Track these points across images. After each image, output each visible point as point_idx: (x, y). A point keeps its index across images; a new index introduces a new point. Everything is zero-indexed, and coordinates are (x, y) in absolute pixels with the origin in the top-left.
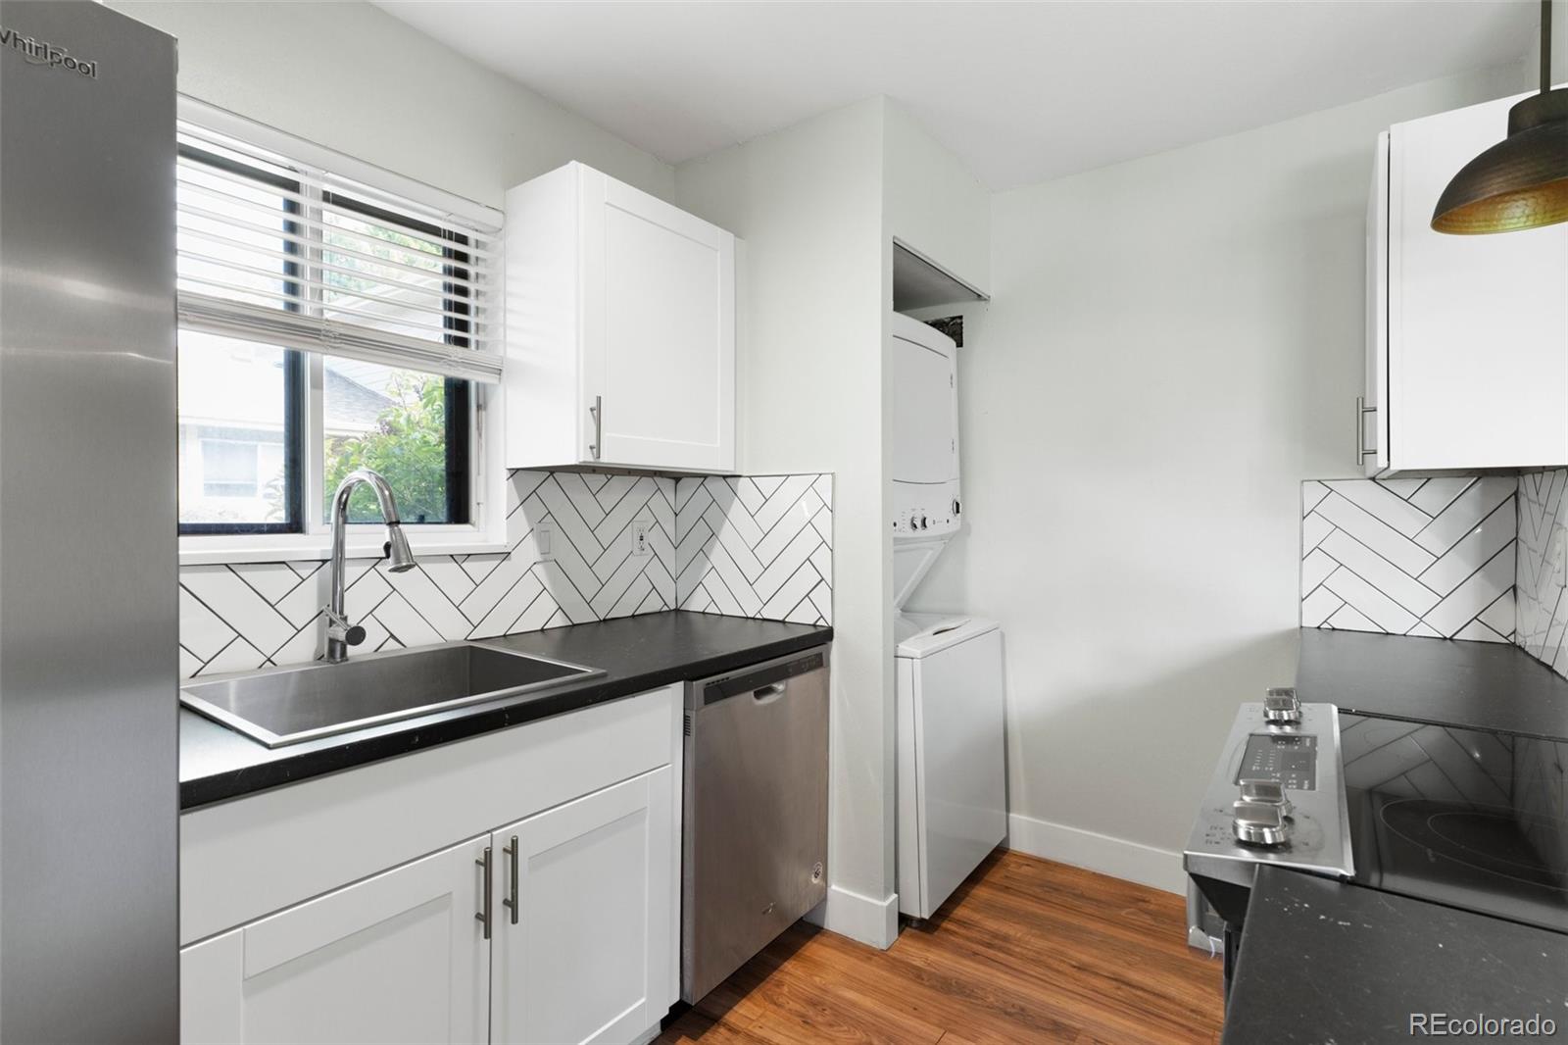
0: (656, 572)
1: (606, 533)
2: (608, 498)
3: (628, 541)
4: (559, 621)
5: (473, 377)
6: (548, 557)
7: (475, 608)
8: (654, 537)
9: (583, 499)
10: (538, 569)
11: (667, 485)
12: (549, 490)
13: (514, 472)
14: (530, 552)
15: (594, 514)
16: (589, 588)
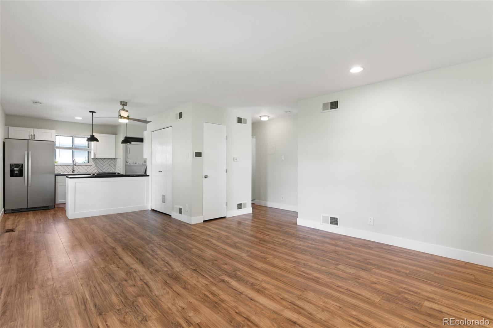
0: (111, 168)
1: (104, 164)
2: (104, 161)
3: (108, 165)
4: (98, 172)
5: (89, 151)
6: (96, 166)
7: (88, 170)
8: (112, 165)
9: (101, 161)
10: (95, 167)
11: (114, 160)
12: (97, 160)
13: (92, 159)
14: (94, 165)
15: (102, 162)
16: (102, 169)
